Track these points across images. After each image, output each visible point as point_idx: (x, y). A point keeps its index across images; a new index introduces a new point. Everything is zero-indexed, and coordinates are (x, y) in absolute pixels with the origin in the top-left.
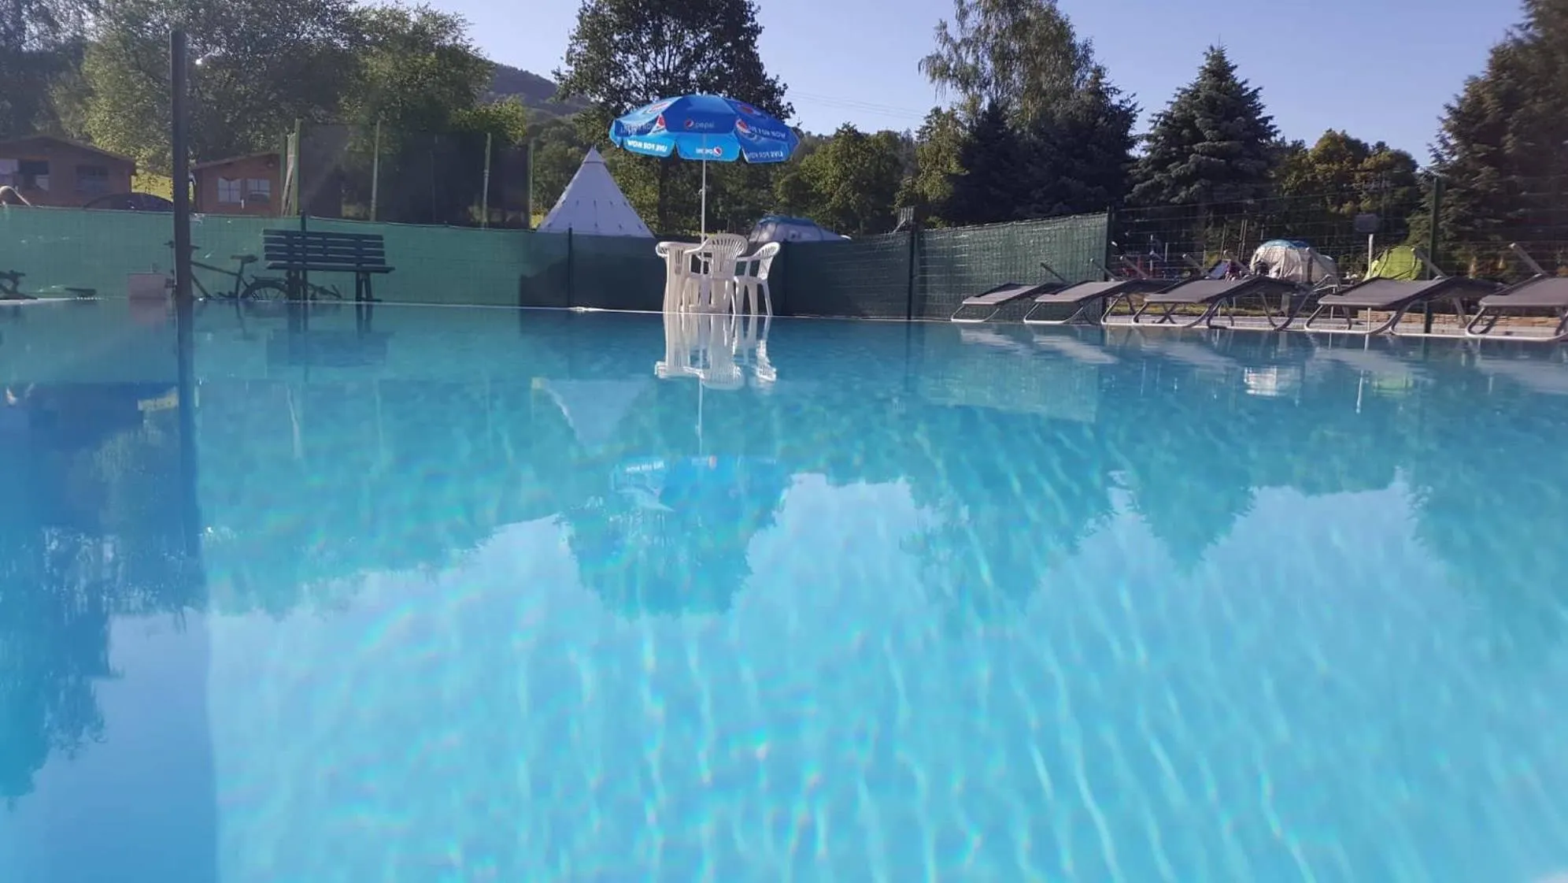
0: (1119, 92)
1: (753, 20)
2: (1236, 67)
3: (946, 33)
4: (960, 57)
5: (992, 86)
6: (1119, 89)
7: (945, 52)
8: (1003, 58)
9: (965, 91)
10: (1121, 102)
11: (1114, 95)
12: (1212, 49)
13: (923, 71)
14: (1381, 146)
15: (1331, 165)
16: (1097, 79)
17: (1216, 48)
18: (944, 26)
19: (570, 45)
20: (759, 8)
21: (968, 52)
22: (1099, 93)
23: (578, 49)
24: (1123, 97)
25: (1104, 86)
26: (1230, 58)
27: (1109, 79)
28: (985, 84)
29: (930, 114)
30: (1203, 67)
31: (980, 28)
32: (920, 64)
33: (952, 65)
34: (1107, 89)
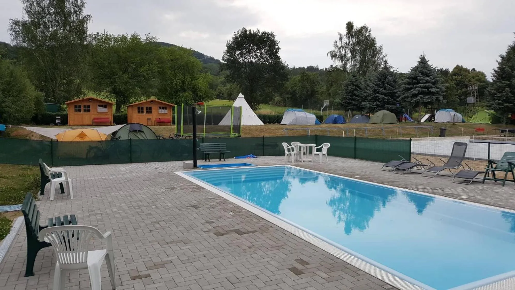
0: (393, 68)
1: (278, 45)
2: (429, 61)
3: (337, 44)
4: (340, 52)
5: (350, 60)
6: (393, 67)
7: (336, 50)
8: (353, 52)
9: (342, 62)
10: (394, 71)
11: (391, 69)
12: (421, 56)
13: (329, 56)
14: (474, 70)
15: (458, 77)
16: (386, 64)
17: (422, 55)
18: (336, 42)
19: (224, 55)
20: (279, 42)
21: (343, 50)
22: (386, 68)
23: (226, 56)
24: (394, 69)
25: (388, 66)
26: (427, 58)
27: (390, 64)
28: (348, 60)
29: (329, 67)
30: (419, 61)
31: (346, 43)
32: (328, 53)
33: (338, 54)
34: (389, 67)
